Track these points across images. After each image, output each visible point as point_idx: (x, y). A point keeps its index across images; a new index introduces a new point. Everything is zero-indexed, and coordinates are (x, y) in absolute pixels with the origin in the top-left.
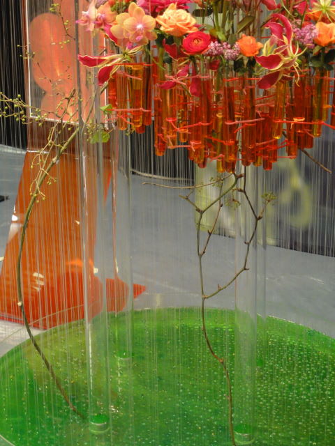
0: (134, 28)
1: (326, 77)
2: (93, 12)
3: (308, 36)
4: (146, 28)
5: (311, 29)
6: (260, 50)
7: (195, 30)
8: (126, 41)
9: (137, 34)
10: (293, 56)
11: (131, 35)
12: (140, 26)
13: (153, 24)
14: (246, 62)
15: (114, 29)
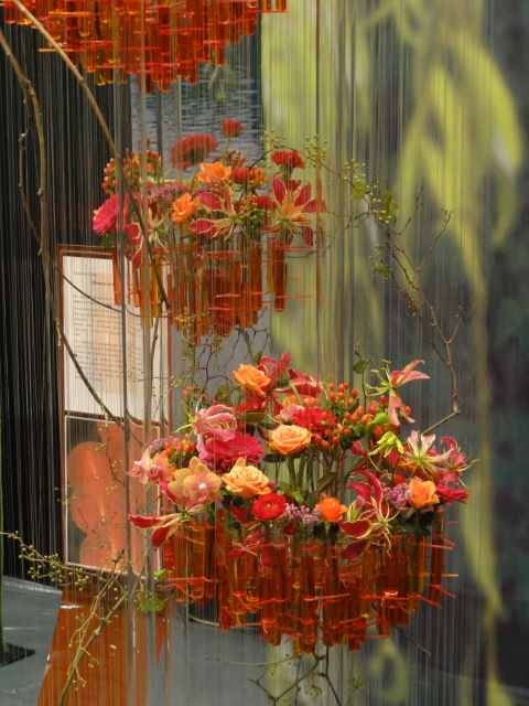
0: (195, 487)
1: (422, 544)
2: (147, 462)
3: (400, 498)
4: (210, 488)
5: (404, 490)
6: (344, 515)
7: (267, 491)
8: (185, 500)
9: (199, 494)
10: (383, 520)
11: (192, 495)
12: (202, 486)
13: (219, 484)
14: (327, 528)
15: (172, 485)
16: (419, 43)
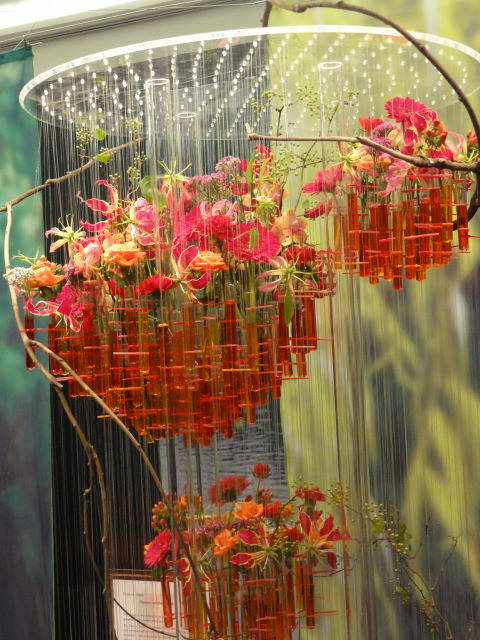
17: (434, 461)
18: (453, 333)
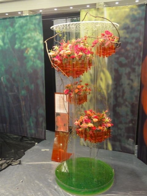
2: (77, 122)
3: (107, 126)
7: (93, 126)
13: (88, 126)
14: (100, 130)
16: (100, 69)
17: (101, 79)
18: (105, 62)
